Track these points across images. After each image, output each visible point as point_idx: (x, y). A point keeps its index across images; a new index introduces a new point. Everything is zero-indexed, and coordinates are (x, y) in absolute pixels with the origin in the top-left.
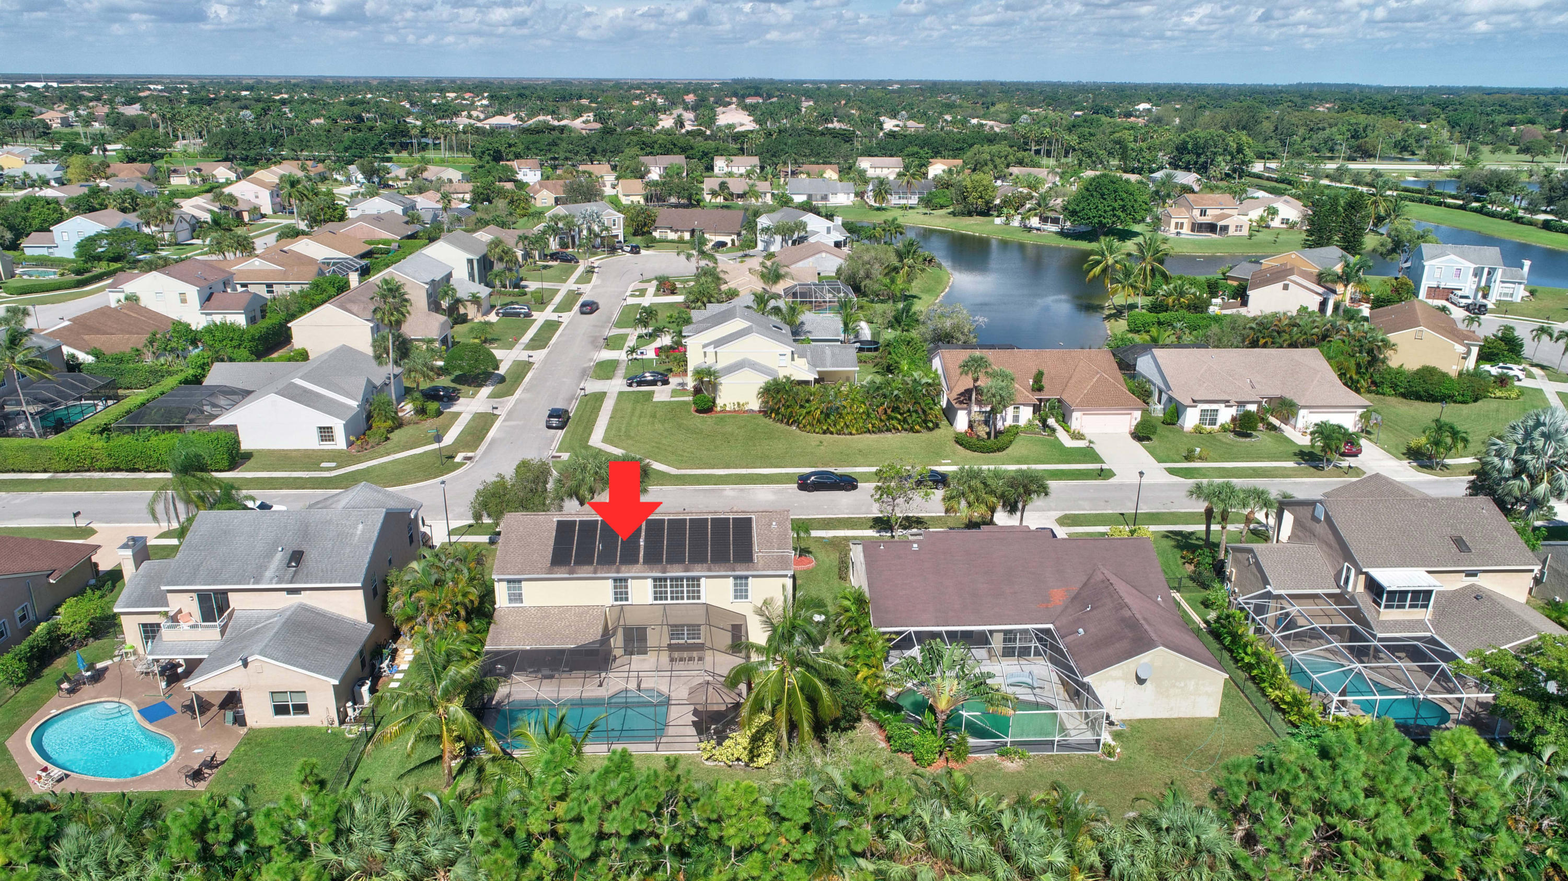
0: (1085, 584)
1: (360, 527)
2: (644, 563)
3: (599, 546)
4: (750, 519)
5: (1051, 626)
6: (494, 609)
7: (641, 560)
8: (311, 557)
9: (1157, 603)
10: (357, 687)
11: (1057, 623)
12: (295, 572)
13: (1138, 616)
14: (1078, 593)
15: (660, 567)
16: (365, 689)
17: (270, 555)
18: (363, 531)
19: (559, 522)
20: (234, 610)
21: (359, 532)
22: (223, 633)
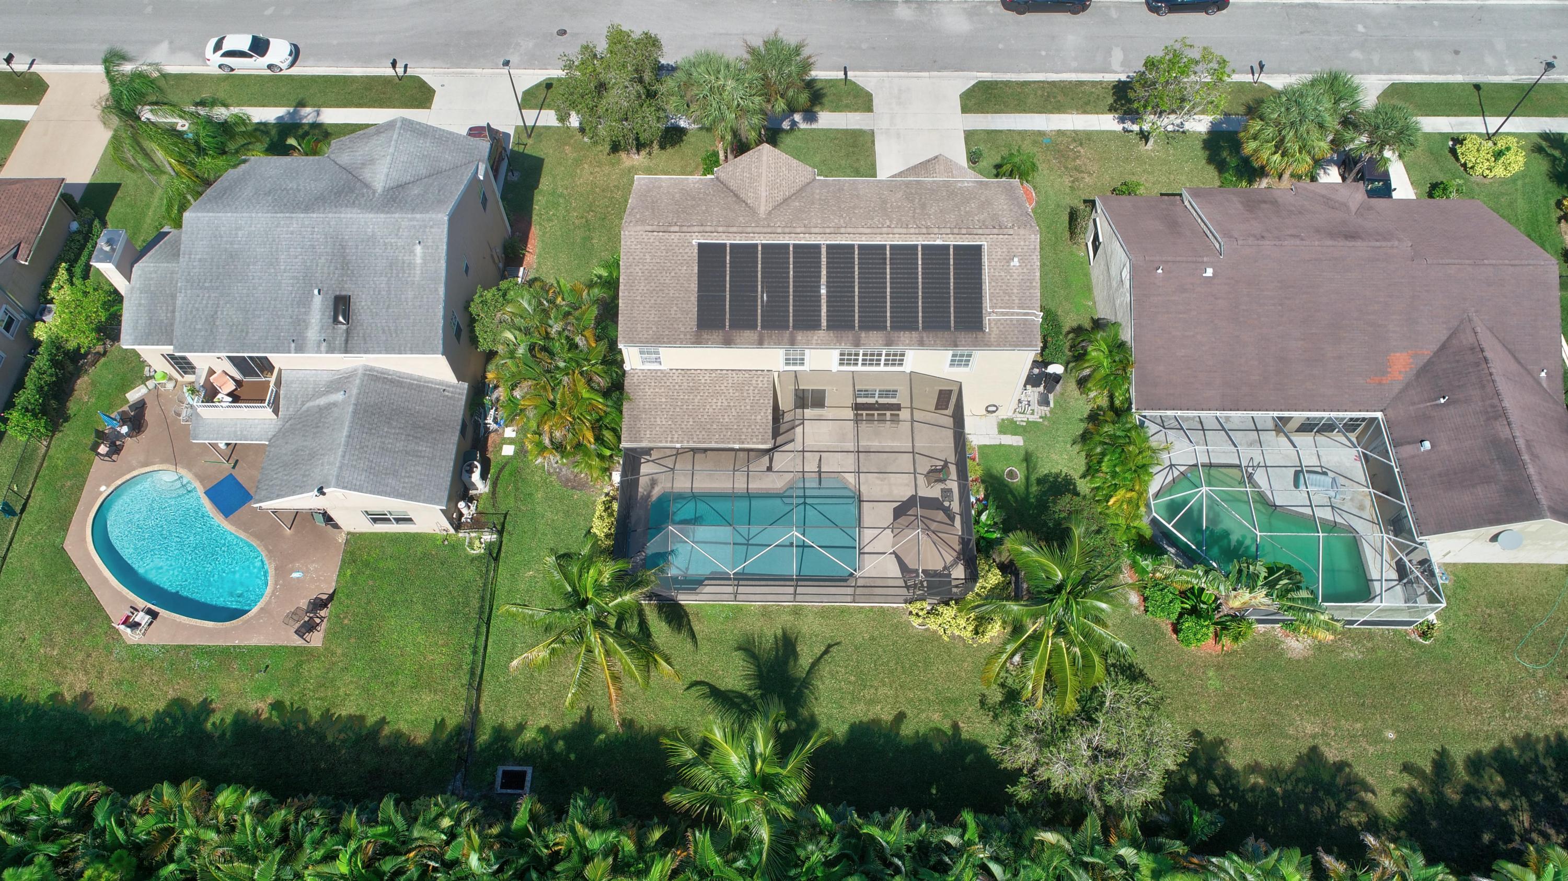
0: (1443, 347)
1: (418, 249)
2: (829, 327)
3: (762, 297)
4: (979, 248)
5: (1379, 415)
6: (624, 372)
7: (824, 323)
8: (362, 304)
9: (1538, 382)
10: (465, 475)
11: (1390, 412)
12: (348, 332)
13: (1521, 443)
14: (1430, 363)
15: (850, 335)
16: (476, 477)
17: (305, 301)
18: (424, 258)
19: (701, 246)
20: (280, 370)
21: (419, 261)
22: (276, 411)
